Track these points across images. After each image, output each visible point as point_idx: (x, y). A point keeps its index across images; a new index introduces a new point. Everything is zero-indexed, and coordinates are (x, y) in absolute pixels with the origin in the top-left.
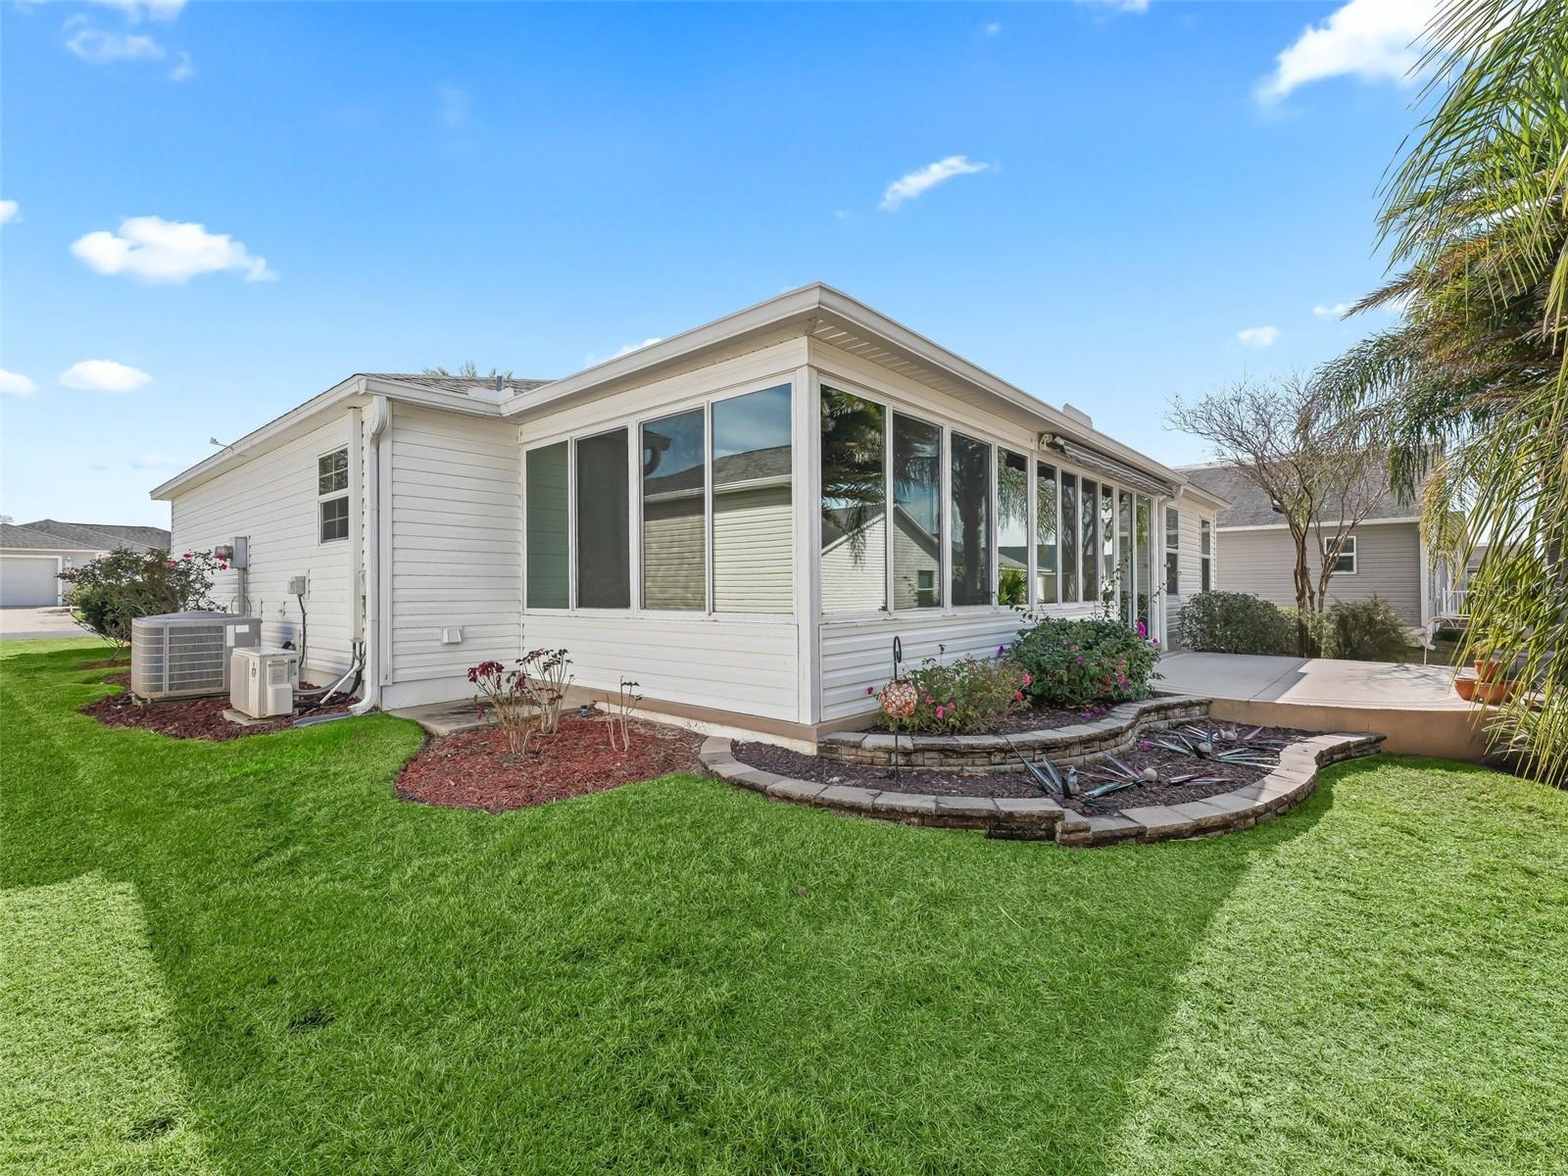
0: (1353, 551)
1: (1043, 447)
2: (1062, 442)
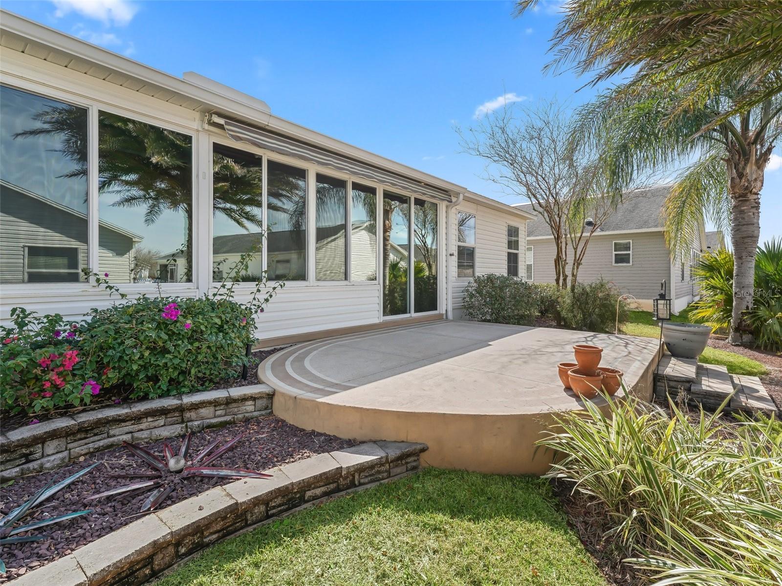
0: (630, 250)
1: (206, 127)
2: (221, 121)
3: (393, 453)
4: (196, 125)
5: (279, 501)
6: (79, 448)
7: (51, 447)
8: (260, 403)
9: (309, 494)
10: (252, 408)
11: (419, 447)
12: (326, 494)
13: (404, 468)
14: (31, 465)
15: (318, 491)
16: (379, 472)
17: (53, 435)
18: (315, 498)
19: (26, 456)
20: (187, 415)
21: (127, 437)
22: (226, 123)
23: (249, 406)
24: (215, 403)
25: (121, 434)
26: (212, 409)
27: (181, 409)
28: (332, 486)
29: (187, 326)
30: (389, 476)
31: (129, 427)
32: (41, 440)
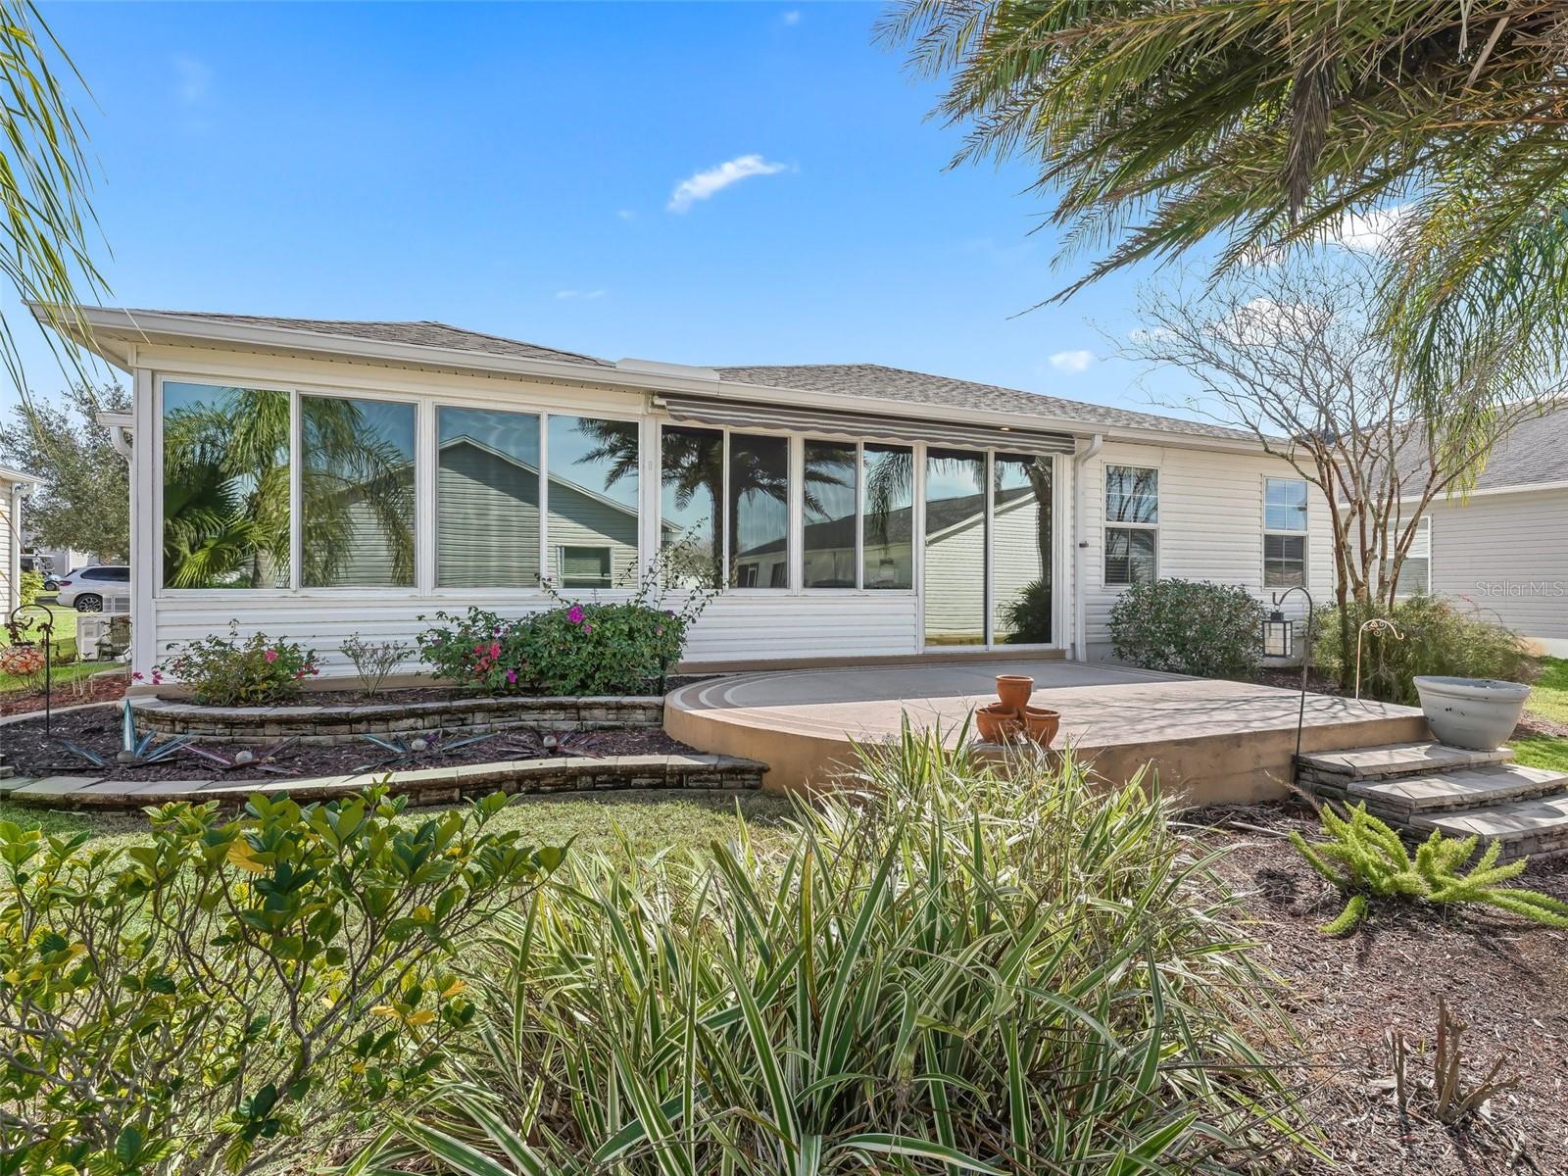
1: (650, 410)
2: (663, 402)
3: (724, 764)
4: (640, 409)
5: (604, 778)
6: (498, 724)
7: (479, 717)
8: (649, 713)
9: (634, 781)
10: (642, 717)
11: (757, 765)
12: (650, 786)
13: (740, 784)
14: (464, 728)
15: (644, 782)
16: (707, 780)
17: (480, 708)
18: (640, 787)
19: (462, 720)
20: (583, 713)
21: (532, 723)
22: (669, 403)
23: (639, 716)
24: (607, 706)
25: (529, 719)
26: (604, 711)
27: (577, 707)
28: (658, 781)
29: (593, 629)
30: (721, 787)
31: (535, 715)
32: (472, 710)
